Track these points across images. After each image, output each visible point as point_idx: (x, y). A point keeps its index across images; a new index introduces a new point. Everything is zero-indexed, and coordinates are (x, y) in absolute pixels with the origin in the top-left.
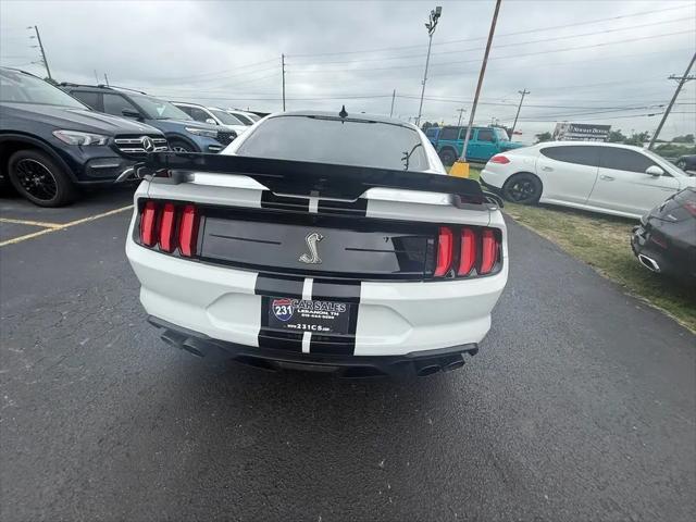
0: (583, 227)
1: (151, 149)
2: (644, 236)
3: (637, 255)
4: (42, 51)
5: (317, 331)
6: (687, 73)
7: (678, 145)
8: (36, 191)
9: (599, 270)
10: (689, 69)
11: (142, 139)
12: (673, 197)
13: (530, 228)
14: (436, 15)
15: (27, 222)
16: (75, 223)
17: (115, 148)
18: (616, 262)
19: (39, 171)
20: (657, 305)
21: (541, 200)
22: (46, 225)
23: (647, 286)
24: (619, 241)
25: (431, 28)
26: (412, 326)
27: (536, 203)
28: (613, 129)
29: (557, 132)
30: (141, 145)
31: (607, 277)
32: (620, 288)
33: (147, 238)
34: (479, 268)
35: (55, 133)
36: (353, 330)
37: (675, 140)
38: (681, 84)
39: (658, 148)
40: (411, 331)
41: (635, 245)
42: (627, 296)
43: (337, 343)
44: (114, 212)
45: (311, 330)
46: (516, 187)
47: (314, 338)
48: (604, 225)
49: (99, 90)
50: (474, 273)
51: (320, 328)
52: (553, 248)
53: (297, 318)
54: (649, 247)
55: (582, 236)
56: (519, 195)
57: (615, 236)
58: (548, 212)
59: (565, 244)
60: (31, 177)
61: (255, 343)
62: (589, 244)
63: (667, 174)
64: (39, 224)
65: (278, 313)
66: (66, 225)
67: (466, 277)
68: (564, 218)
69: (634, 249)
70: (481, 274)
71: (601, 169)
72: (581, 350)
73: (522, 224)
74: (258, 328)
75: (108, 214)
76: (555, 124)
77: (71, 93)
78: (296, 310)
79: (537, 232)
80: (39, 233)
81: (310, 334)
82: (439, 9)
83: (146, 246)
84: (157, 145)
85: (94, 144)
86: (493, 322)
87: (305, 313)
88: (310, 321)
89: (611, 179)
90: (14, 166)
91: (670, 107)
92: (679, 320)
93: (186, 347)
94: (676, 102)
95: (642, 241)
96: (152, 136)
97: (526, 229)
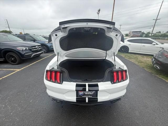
0: (140, 57)
1: (39, 49)
2: (155, 61)
3: (154, 65)
4: (8, 25)
5: (89, 97)
6: (157, 18)
7: (157, 34)
8: (12, 61)
9: (145, 69)
10: (157, 17)
11: (36, 47)
12: (160, 51)
13: (128, 59)
14: (99, 11)
15: (11, 70)
16: (22, 68)
17: (30, 50)
18: (149, 66)
19: (13, 57)
20: (161, 77)
21: (129, 52)
22: (15, 70)
23: (157, 72)
24: (149, 61)
25: (98, 13)
26: (110, 94)
27: (128, 53)
28: (142, 32)
29: (129, 33)
30: (36, 48)
31: (147, 71)
32: (151, 73)
33: (49, 79)
34: (123, 79)
35: (17, 48)
36: (97, 96)
37: (157, 33)
38: (156, 21)
39: (153, 35)
40: (110, 95)
41: (153, 63)
42: (153, 76)
43: (94, 100)
44: (31, 65)
45: (88, 97)
46: (123, 49)
47: (88, 99)
48: (144, 57)
49: (25, 35)
50: (122, 80)
51: (90, 96)
52: (134, 64)
53: (84, 95)
54: (156, 63)
55: (140, 60)
56: (124, 51)
57: (147, 59)
58: (131, 54)
59: (137, 63)
60: (11, 58)
61: (75, 101)
62: (142, 62)
63: (157, 44)
64: (14, 70)
65: (80, 94)
66: (20, 69)
67: (121, 82)
68: (135, 56)
69: (153, 64)
70: (124, 81)
71: (142, 44)
72: (145, 91)
73: (126, 58)
74: (76, 98)
75: (30, 65)
76: (129, 32)
77: (18, 37)
78: (84, 93)
79: (130, 60)
80: (15, 72)
81: (87, 98)
82: (100, 9)
83: (49, 81)
84: (40, 48)
85: (26, 50)
86: (126, 90)
87: (86, 93)
88: (87, 95)
89: (144, 46)
90: (7, 56)
91: (154, 26)
92: (166, 80)
93: (58, 102)
94: (155, 25)
95: (155, 62)
96: (38, 46)
97: (127, 60)
